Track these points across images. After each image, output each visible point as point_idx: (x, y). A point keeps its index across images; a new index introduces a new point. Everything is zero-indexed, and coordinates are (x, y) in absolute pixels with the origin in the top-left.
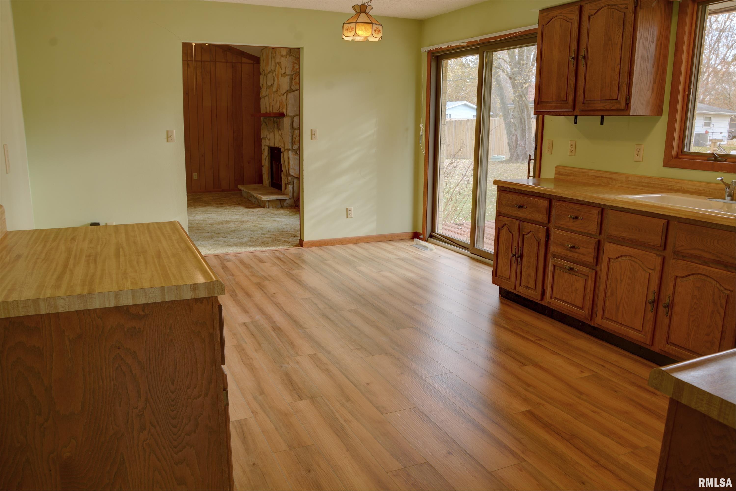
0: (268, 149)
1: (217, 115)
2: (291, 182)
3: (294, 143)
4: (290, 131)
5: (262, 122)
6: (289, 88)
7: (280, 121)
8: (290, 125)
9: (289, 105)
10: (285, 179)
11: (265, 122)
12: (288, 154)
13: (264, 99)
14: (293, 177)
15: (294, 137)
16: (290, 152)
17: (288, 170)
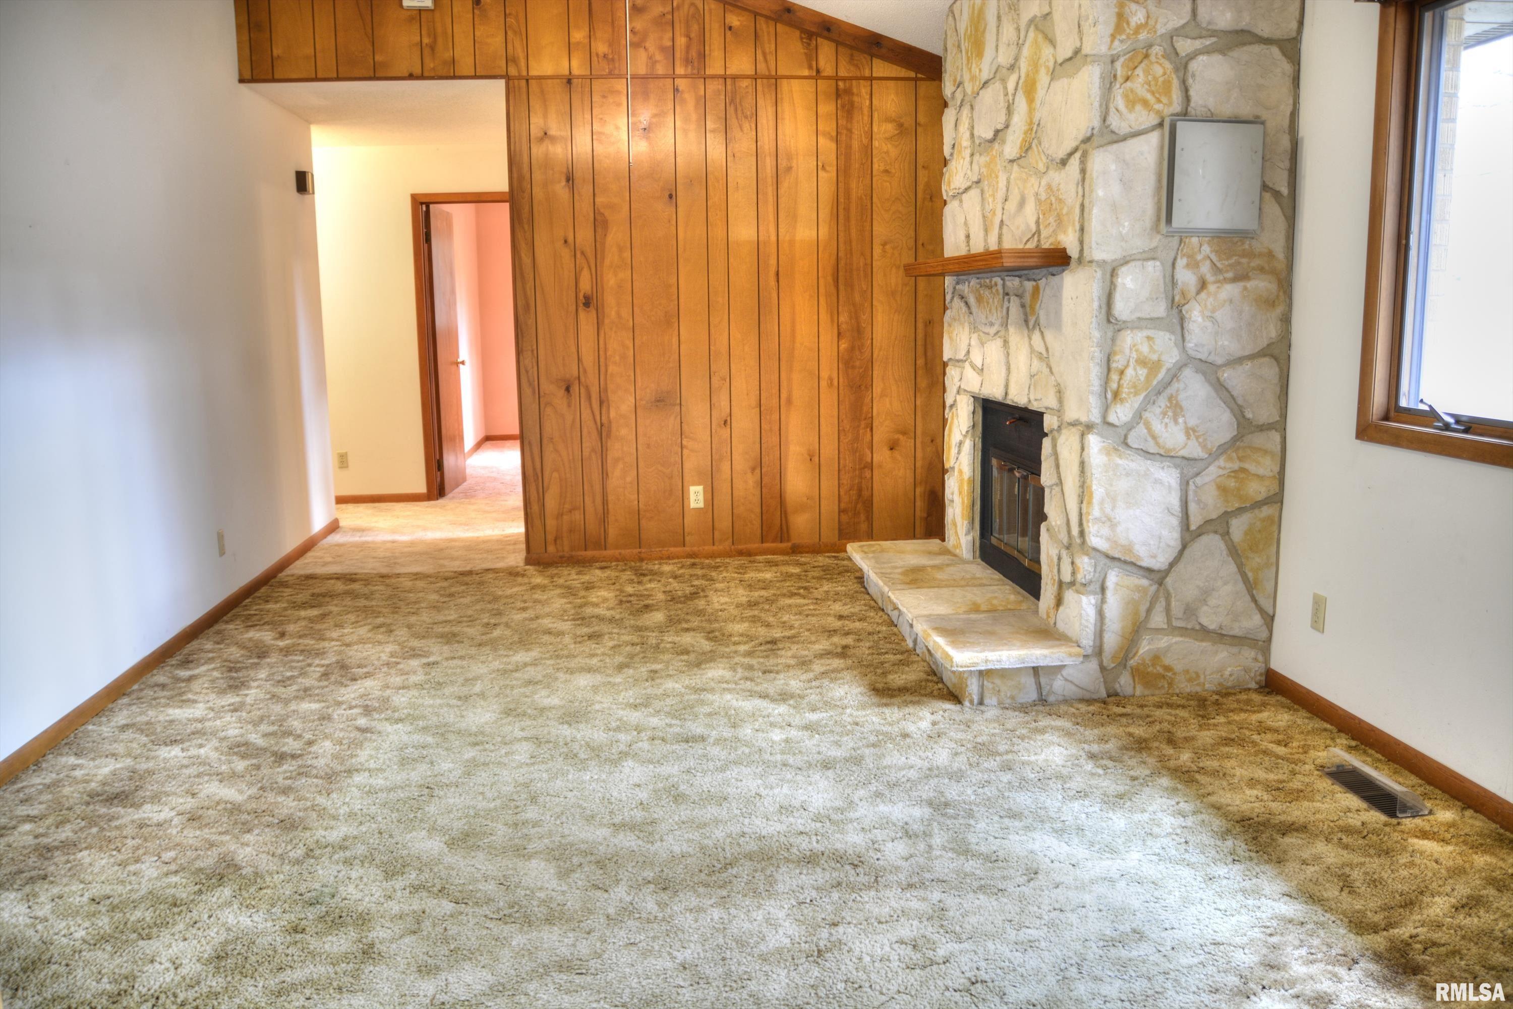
0: (971, 408)
1: (777, 274)
2: (1091, 582)
3: (1116, 394)
4: (1097, 334)
5: (948, 297)
6: (1096, 123)
7: (1036, 290)
8: (1100, 307)
9: (1095, 211)
10: (1059, 559)
11: (962, 297)
12: (1083, 449)
13: (961, 201)
14: (1104, 560)
15: (1114, 365)
16: (1094, 441)
17: (1081, 524)
